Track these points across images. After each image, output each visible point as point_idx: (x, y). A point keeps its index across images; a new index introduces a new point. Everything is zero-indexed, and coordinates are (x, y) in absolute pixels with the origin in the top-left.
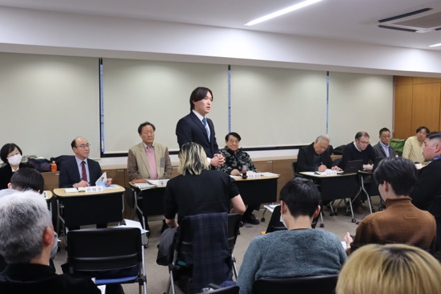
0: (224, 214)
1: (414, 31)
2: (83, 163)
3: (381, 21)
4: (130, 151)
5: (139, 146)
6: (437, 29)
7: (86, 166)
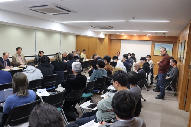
0: (63, 71)
1: (45, 14)
2: (5, 61)
3: (30, 7)
4: (13, 56)
5: (16, 55)
6: (53, 14)
7: (6, 62)
